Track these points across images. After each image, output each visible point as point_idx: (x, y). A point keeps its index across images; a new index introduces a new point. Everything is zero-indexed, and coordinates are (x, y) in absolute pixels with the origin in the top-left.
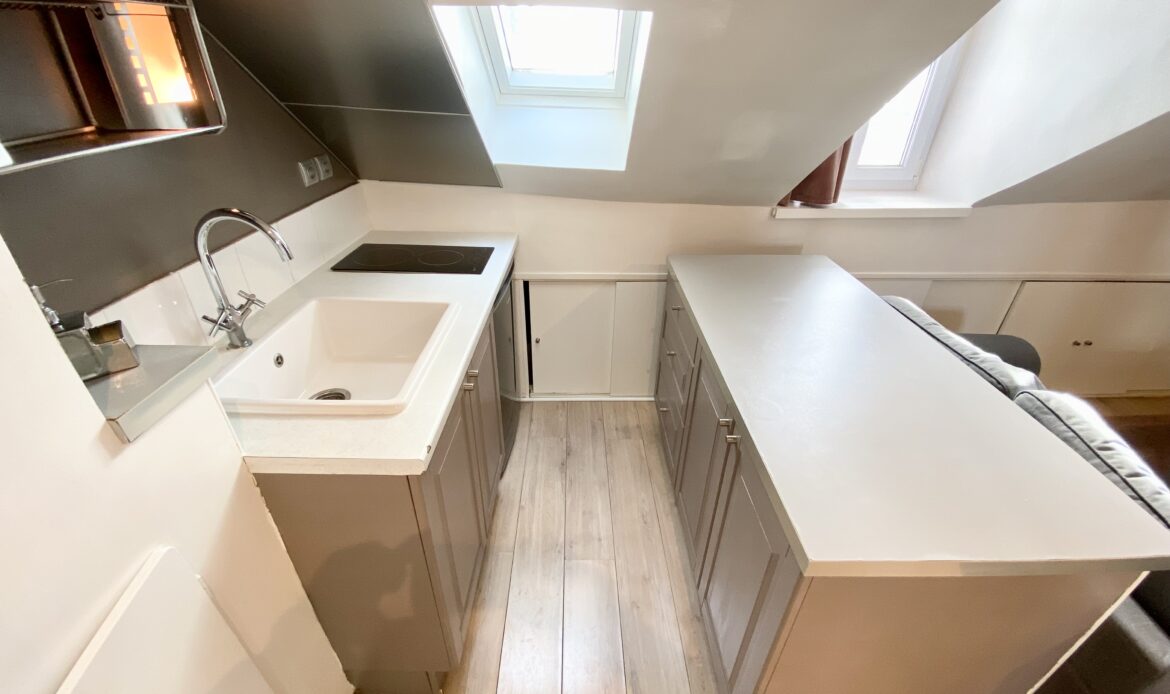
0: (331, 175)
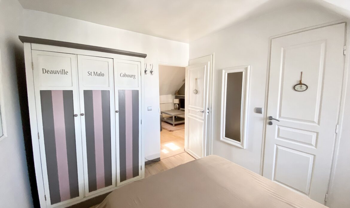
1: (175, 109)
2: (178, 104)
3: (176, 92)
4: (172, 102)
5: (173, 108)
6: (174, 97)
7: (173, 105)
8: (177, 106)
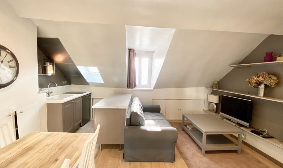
0: (67, 83)
1: (210, 110)
2: (216, 104)
3: (214, 83)
4: (205, 98)
5: (206, 108)
6: (210, 91)
7: (207, 104)
8: (213, 106)
